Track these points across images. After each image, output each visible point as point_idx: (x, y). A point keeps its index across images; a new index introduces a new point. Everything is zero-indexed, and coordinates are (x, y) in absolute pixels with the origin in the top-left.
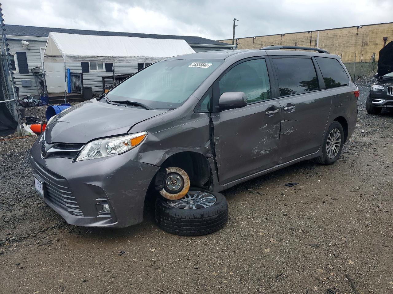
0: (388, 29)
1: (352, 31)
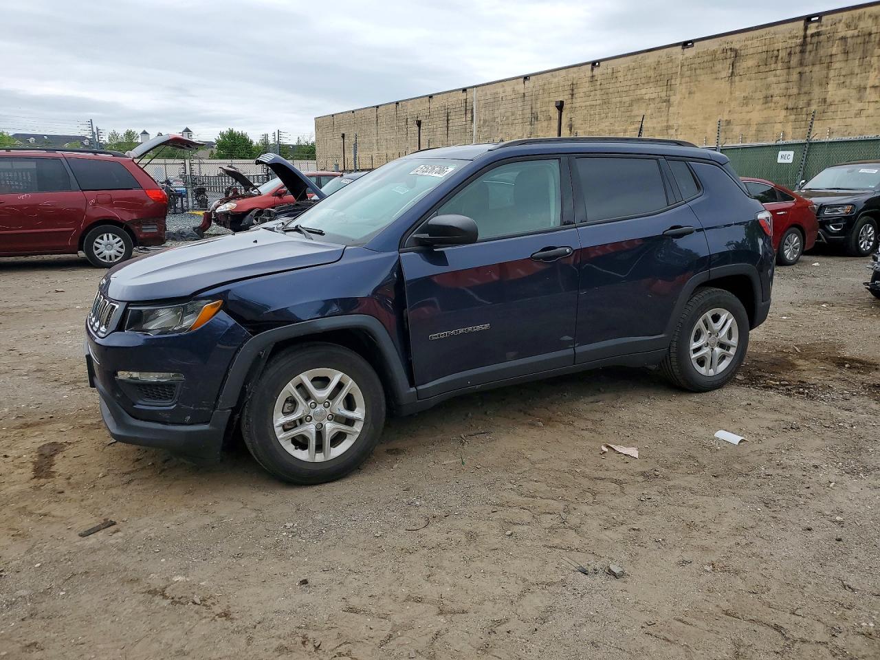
0: (563, 83)
1: (517, 88)
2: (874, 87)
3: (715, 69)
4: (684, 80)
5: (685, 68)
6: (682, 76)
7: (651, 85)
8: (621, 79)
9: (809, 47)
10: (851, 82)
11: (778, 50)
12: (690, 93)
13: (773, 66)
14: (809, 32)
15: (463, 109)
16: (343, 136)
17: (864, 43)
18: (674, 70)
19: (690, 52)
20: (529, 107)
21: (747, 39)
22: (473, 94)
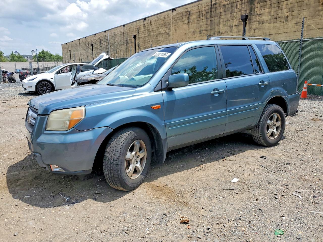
1: (121, 30)
2: (235, 26)
3: (183, 20)
4: (173, 25)
5: (173, 20)
6: (173, 23)
7: (163, 27)
8: (153, 25)
9: (213, 10)
10: (228, 24)
11: (203, 11)
12: (176, 30)
13: (202, 18)
14: (213, 3)
15: (105, 39)
16: (70, 51)
17: (231, 7)
18: (170, 21)
19: (175, 13)
20: (125, 38)
21: (193, 7)
22: (108, 33)
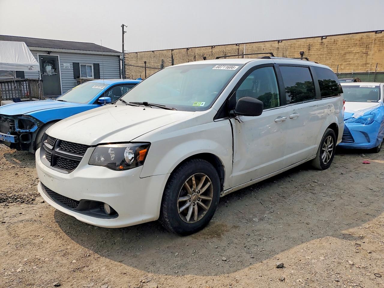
0: (304, 44)
1: (273, 45)
4: (376, 45)
6: (375, 44)
7: (357, 47)
8: (339, 44)
12: (379, 51)
16: (145, 62)
18: (370, 41)
19: (379, 35)
